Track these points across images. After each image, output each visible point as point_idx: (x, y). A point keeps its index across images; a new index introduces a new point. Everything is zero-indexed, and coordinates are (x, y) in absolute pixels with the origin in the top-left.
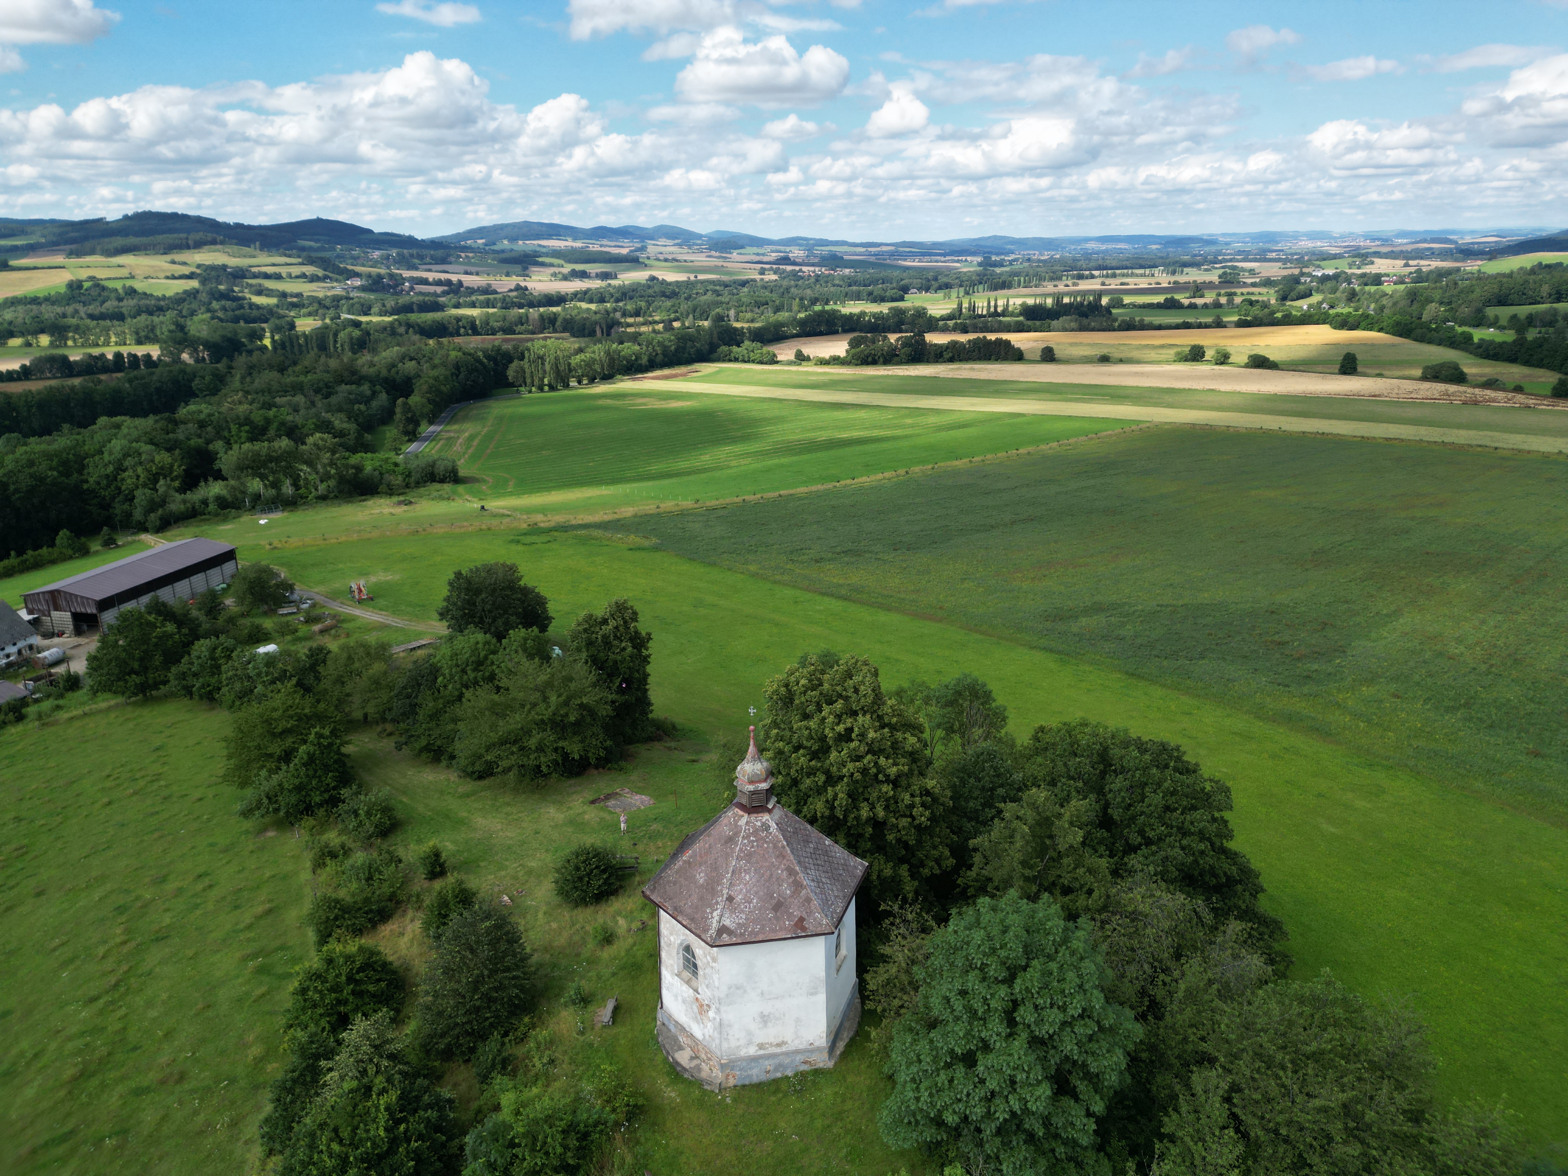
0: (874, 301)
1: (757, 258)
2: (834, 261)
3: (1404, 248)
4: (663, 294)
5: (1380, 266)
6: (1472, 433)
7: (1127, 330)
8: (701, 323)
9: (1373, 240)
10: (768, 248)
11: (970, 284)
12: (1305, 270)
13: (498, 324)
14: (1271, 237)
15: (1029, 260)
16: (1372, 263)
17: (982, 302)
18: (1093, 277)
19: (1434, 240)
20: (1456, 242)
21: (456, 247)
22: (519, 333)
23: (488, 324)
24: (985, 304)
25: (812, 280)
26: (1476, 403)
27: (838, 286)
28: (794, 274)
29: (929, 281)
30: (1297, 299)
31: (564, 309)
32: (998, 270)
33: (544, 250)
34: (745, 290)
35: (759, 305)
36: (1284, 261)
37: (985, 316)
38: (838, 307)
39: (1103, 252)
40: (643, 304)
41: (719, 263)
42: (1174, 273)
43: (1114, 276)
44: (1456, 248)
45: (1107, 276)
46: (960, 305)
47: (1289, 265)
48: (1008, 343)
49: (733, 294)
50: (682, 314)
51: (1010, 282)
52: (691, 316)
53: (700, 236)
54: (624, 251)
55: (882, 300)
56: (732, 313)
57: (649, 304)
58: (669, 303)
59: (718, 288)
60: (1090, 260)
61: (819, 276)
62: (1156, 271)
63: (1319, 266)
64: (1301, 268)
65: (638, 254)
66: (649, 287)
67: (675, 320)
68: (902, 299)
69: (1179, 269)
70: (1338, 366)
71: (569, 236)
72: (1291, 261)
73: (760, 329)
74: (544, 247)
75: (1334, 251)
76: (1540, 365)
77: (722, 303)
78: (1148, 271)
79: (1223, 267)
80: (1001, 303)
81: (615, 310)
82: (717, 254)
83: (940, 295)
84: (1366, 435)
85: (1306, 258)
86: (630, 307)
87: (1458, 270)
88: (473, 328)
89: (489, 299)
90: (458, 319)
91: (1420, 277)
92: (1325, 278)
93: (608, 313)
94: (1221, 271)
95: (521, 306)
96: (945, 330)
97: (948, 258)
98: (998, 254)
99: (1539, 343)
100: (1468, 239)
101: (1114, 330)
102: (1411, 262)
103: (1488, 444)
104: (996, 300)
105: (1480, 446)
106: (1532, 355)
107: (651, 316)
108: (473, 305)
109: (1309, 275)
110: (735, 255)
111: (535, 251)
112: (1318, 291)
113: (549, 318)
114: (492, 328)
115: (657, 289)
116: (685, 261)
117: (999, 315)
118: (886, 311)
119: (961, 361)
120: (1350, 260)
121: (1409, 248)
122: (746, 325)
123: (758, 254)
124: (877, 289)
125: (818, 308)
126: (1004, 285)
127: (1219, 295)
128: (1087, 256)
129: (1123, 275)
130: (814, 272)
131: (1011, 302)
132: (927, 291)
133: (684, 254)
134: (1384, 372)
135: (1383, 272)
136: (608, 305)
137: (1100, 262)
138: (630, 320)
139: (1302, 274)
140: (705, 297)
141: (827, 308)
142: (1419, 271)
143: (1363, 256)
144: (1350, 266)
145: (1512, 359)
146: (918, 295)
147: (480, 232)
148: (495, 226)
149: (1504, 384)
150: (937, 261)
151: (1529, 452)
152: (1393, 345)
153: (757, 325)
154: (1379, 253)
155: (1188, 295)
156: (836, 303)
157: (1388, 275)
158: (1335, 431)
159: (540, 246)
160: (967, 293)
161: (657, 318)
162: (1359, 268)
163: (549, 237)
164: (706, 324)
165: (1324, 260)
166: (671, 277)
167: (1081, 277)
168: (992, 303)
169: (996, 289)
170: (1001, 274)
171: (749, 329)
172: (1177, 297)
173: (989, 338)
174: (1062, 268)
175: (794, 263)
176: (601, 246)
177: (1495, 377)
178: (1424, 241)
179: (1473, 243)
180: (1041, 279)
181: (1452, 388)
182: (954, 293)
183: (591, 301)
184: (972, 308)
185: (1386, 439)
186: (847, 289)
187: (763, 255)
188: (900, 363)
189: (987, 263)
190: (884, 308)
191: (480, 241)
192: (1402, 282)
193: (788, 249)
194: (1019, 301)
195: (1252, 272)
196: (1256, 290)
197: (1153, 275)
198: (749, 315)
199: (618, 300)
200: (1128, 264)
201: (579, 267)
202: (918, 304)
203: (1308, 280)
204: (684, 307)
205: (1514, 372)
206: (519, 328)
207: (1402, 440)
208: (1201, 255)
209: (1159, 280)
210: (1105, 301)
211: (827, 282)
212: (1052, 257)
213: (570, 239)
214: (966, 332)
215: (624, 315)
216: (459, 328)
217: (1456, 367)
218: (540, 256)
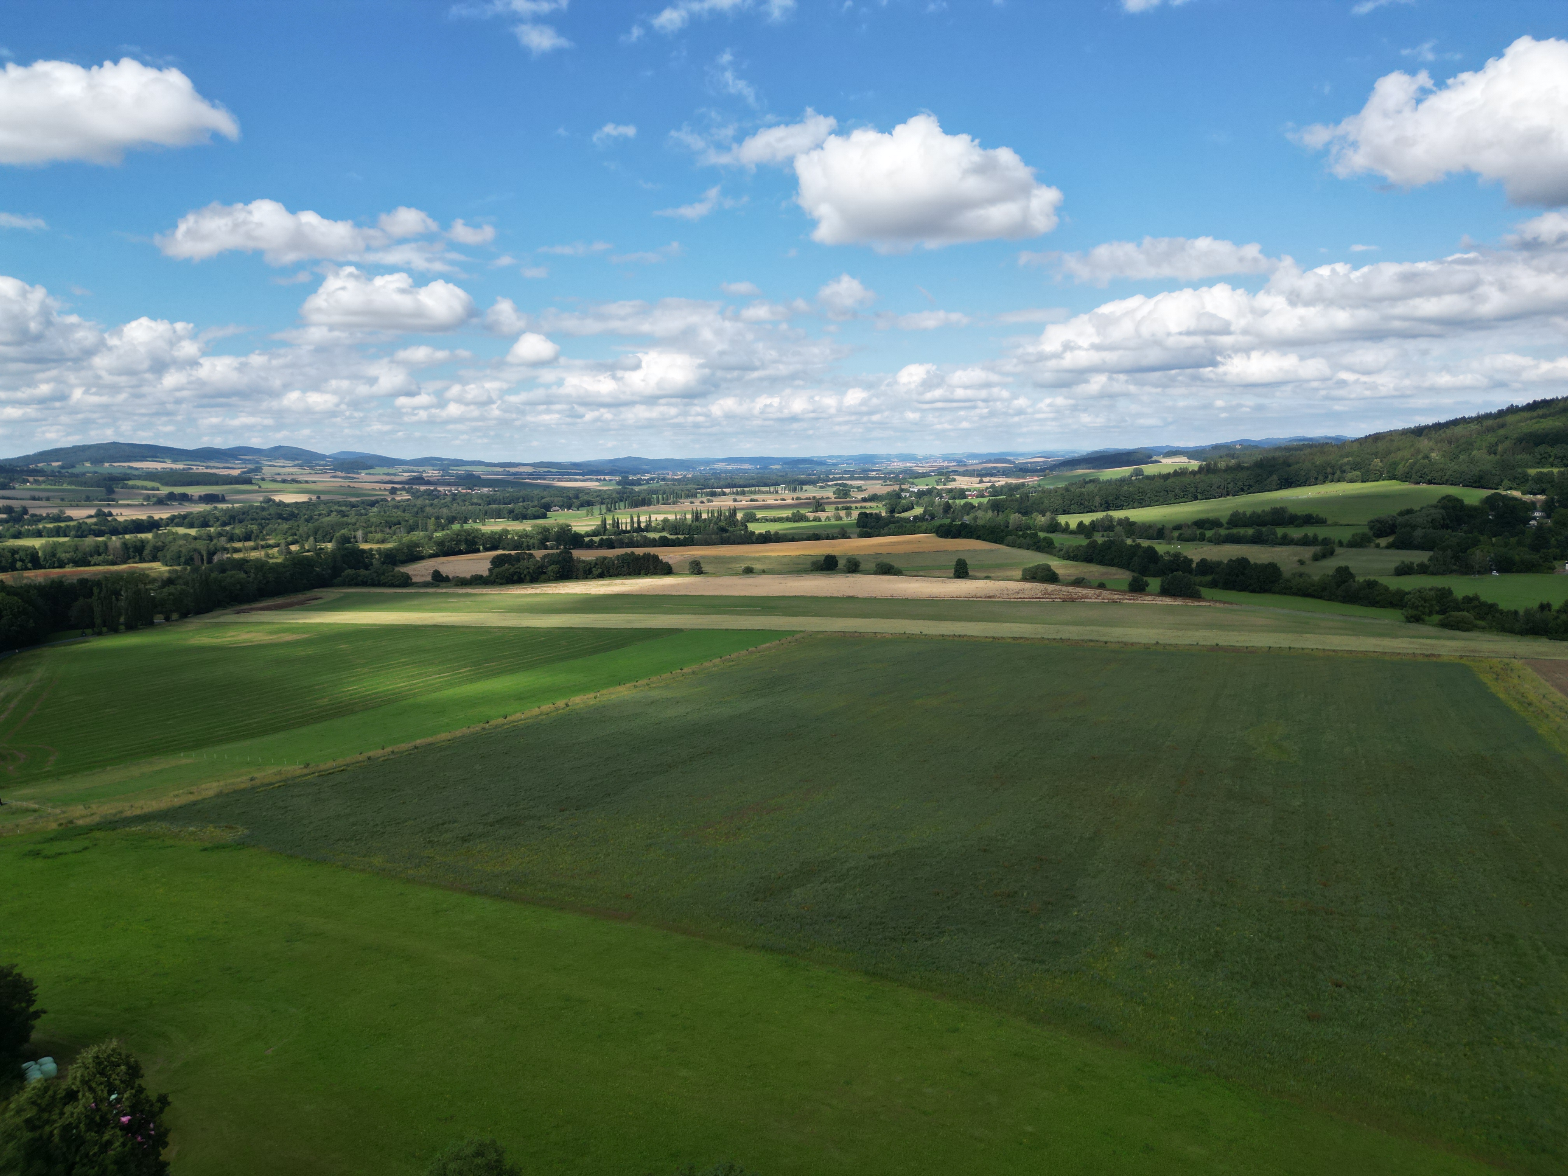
0: (516, 518)
1: (388, 478)
2: (471, 481)
3: (975, 467)
4: (280, 516)
5: (961, 482)
6: (1080, 628)
7: (765, 542)
8: (323, 546)
9: (949, 461)
10: (400, 469)
11: (610, 501)
12: (903, 487)
13: (68, 555)
14: (870, 459)
15: (664, 479)
16: (954, 480)
17: (625, 518)
18: (724, 494)
19: (997, 461)
20: (1014, 463)
21: (22, 471)
22: (95, 565)
23: (54, 555)
24: (629, 520)
25: (449, 499)
26: (1073, 600)
27: (476, 504)
28: (429, 493)
29: (570, 499)
30: (903, 512)
31: (156, 536)
32: (637, 489)
33: (136, 473)
34: (375, 509)
35: (390, 525)
36: (885, 479)
37: (629, 532)
38: (478, 526)
39: (730, 472)
40: (255, 527)
41: (346, 483)
42: (794, 490)
43: (743, 493)
44: (1015, 467)
45: (737, 493)
46: (604, 522)
47: (888, 482)
48: (656, 557)
49: (361, 515)
50: (301, 536)
51: (650, 500)
52: (312, 539)
53: (323, 457)
54: (236, 473)
55: (524, 517)
56: (359, 534)
57: (262, 527)
58: (285, 526)
59: (343, 508)
60: (720, 479)
61: (455, 495)
62: (779, 488)
63: (913, 483)
64: (900, 485)
65: (251, 475)
66: (263, 509)
67: (293, 543)
68: (544, 516)
69: (798, 487)
70: (953, 570)
71: (167, 457)
72: (890, 479)
73: (391, 550)
74: (136, 469)
75: (921, 470)
76: (1111, 564)
77: (348, 524)
78: (772, 489)
79: (836, 485)
80: (643, 519)
81: (220, 535)
82: (343, 474)
83: (583, 512)
84: (995, 635)
85: (901, 476)
86: (238, 530)
87: (1023, 485)
88: (34, 560)
89: (60, 527)
90: (14, 551)
91: (995, 491)
92: (921, 494)
93: (210, 538)
94: (835, 489)
95: (100, 534)
96: (590, 546)
97: (586, 477)
98: (634, 474)
99: (1108, 545)
100: (1021, 460)
101: (753, 543)
102: (985, 479)
103: (1097, 638)
104: (638, 517)
105: (1091, 641)
106: (1103, 556)
107: (264, 540)
108: (39, 534)
109: (907, 491)
110: (363, 475)
111: (125, 474)
112: (918, 504)
113: (135, 547)
114: (59, 560)
115: (272, 511)
116: (307, 482)
117: (642, 530)
118: (529, 529)
119: (610, 576)
120: (937, 478)
121: (980, 467)
122: (375, 546)
123: (388, 474)
124: (519, 507)
125: (456, 527)
126: (643, 502)
127: (837, 509)
128: (716, 475)
129: (751, 492)
130: (450, 491)
131: (653, 518)
132: (569, 508)
133: (304, 474)
134: (990, 575)
135: (965, 487)
136: (212, 529)
137: (729, 481)
138: (238, 545)
139: (902, 490)
140: (328, 518)
141: (466, 526)
142: (993, 486)
143: (945, 474)
144: (938, 483)
145: (1089, 560)
146: (561, 512)
147: (56, 454)
148: (74, 447)
149: (1089, 582)
150: (576, 480)
151: (1132, 644)
152: (992, 551)
153: (389, 546)
154: (957, 471)
155: (811, 510)
156: (475, 522)
157: (970, 490)
158: (969, 633)
159: (131, 468)
160: (609, 510)
161: (271, 542)
162: (945, 485)
163: (143, 458)
164: (330, 546)
165: (916, 478)
166: (289, 498)
167: (714, 494)
168: (635, 520)
169: (636, 506)
170: (640, 492)
171: (379, 551)
172: (803, 511)
173: (637, 553)
174: (697, 487)
175: (428, 483)
176: (207, 467)
177: (1082, 575)
178: (990, 461)
179: (1026, 463)
180: (678, 496)
181: (1050, 587)
182: (596, 510)
183: (191, 526)
184: (616, 524)
185: (1014, 638)
186: (486, 508)
187: (395, 474)
188: (548, 580)
189: (625, 482)
190: (527, 526)
191: (55, 464)
192: (982, 496)
193: (421, 469)
194: (661, 517)
195: (860, 489)
196: (868, 504)
197: (777, 492)
198: (379, 536)
199: (224, 524)
200: (754, 482)
201: (178, 490)
202: (562, 521)
203: (908, 495)
204: (303, 529)
205: (1093, 571)
206: (94, 560)
207: (1027, 639)
208: (814, 475)
209: (783, 496)
210: (739, 516)
211: (464, 501)
212: (685, 476)
213: (169, 461)
214: (613, 548)
215: (231, 539)
216: (14, 561)
217: (1048, 568)
218: (130, 479)
